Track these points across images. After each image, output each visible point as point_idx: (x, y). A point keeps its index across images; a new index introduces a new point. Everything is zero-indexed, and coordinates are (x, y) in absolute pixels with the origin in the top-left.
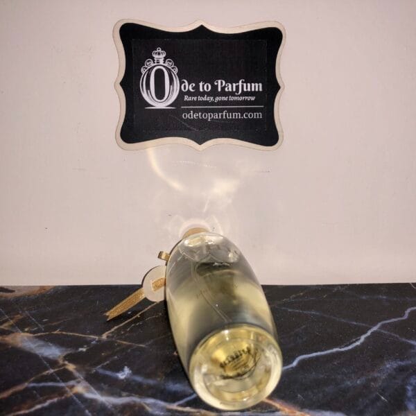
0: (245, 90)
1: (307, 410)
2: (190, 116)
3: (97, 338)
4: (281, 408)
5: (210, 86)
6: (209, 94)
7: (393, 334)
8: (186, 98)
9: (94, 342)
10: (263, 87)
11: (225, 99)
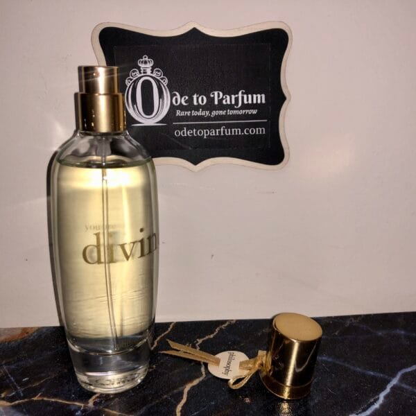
0: (245, 102)
2: (184, 134)
3: (82, 405)
5: (205, 98)
6: (204, 108)
8: (179, 113)
10: (266, 97)
11: (222, 113)
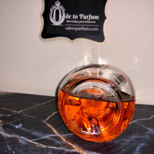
0: (92, 18)
1: (86, 151)
3: (16, 112)
4: (75, 148)
5: (77, 16)
6: (77, 20)
7: (141, 125)
8: (67, 21)
9: (14, 113)
10: (99, 18)
11: (83, 22)
